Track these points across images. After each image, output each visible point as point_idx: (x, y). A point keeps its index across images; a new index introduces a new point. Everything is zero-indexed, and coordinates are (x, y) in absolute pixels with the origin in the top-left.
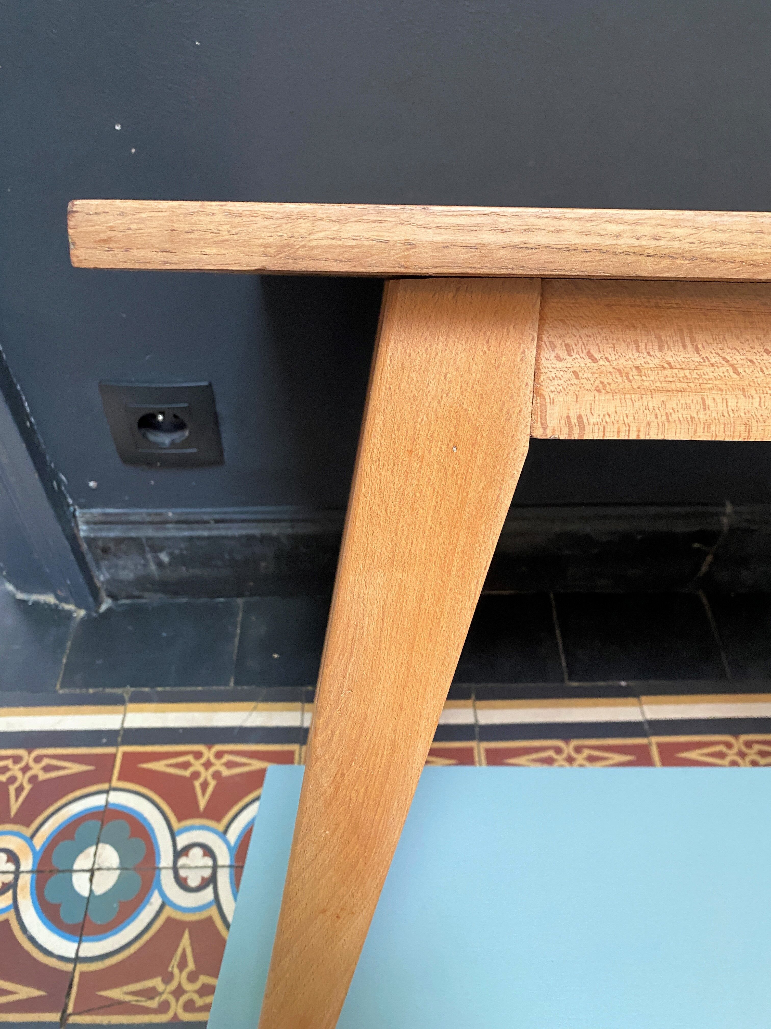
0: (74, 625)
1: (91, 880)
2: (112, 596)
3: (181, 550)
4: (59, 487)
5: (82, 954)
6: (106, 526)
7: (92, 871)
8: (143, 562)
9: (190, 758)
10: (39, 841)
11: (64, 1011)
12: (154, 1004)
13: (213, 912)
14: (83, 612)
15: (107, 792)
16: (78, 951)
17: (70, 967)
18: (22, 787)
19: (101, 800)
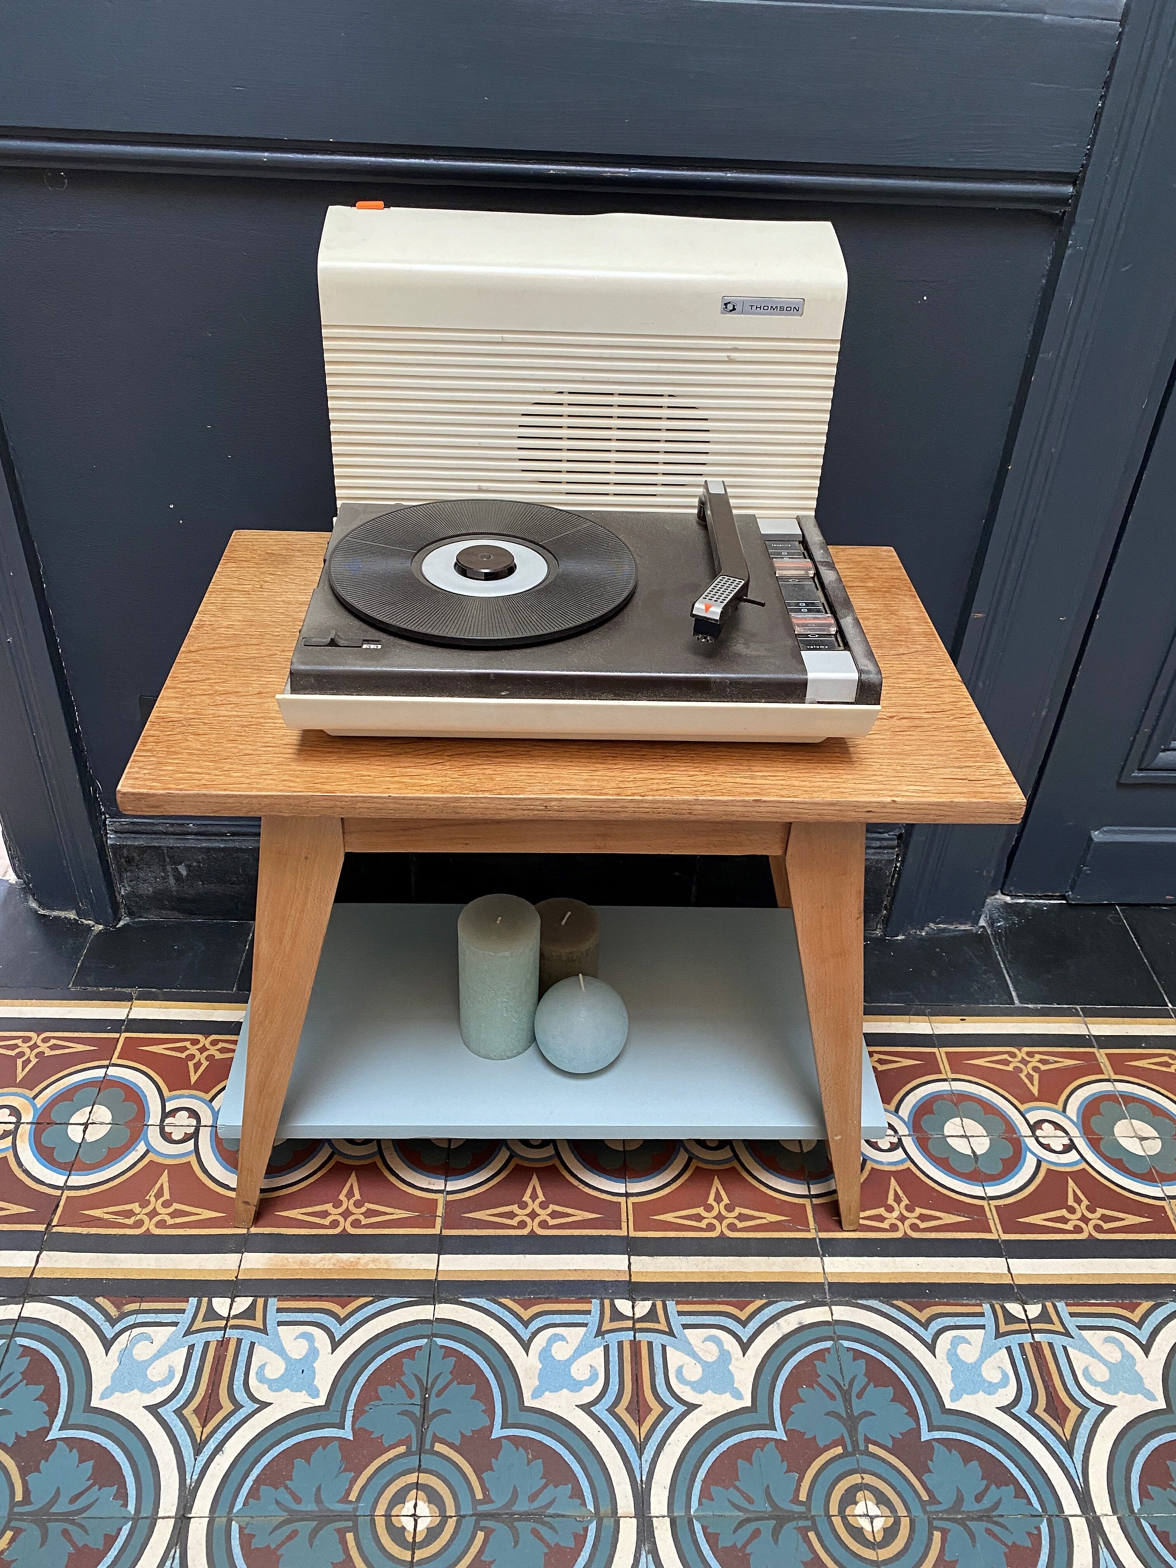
0: (91, 937)
1: (84, 1132)
2: (131, 914)
3: (199, 862)
4: (95, 793)
5: (68, 1184)
6: (133, 835)
7: (86, 1125)
8: (163, 874)
9: (187, 1044)
10: (40, 1102)
11: (49, 1224)
12: (130, 1221)
13: (193, 1159)
14: (101, 927)
15: (107, 1067)
16: (66, 1181)
17: (58, 1193)
18: (28, 1061)
19: (101, 1073)
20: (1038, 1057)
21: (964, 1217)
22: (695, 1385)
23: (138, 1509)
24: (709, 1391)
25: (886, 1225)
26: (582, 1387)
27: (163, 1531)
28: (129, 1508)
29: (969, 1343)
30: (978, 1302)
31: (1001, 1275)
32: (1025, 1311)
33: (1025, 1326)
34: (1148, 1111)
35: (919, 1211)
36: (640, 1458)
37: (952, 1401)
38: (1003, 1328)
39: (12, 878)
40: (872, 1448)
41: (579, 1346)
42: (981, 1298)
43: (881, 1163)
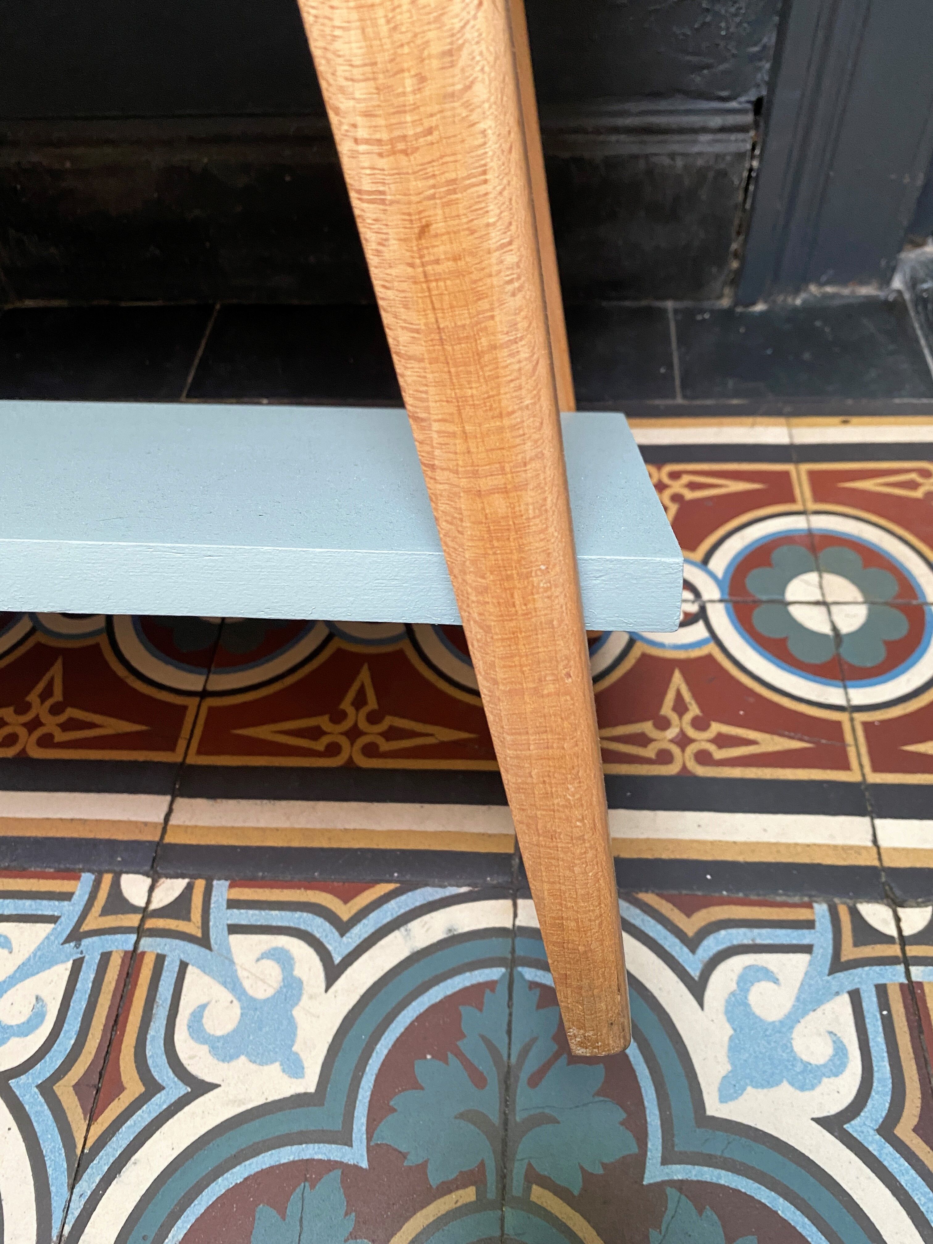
21: (801, 740)
22: (220, 1045)
24: (243, 1058)
25: (650, 752)
26: (8, 1039)
29: (776, 981)
30: (806, 899)
31: (858, 850)
32: (898, 920)
33: (895, 950)
35: (716, 728)
36: (72, 1188)
37: (724, 1098)
38: (849, 952)
40: (538, 1194)
41: (29, 959)
42: (813, 893)
43: (661, 645)
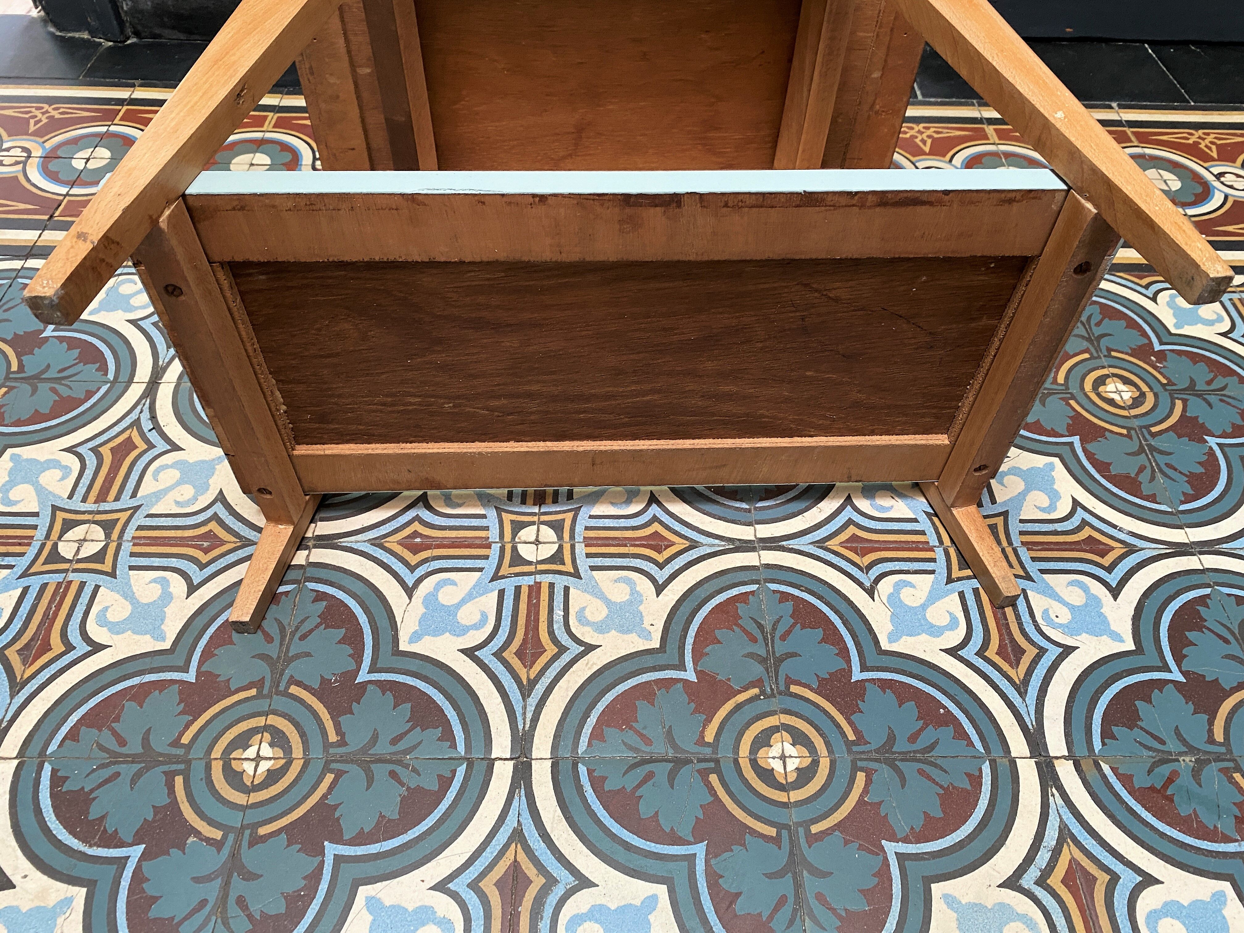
0: (101, 50)
1: (86, 163)
2: (137, 34)
5: (70, 193)
7: (88, 160)
10: (49, 144)
11: (51, 216)
14: (111, 44)
15: (109, 126)
16: (69, 191)
17: (61, 198)
18: (40, 121)
19: (104, 129)
20: (932, 130)
23: (116, 377)
27: (136, 391)
28: (108, 376)
34: (1025, 163)
39: (35, 13)
